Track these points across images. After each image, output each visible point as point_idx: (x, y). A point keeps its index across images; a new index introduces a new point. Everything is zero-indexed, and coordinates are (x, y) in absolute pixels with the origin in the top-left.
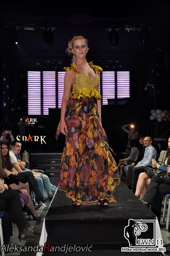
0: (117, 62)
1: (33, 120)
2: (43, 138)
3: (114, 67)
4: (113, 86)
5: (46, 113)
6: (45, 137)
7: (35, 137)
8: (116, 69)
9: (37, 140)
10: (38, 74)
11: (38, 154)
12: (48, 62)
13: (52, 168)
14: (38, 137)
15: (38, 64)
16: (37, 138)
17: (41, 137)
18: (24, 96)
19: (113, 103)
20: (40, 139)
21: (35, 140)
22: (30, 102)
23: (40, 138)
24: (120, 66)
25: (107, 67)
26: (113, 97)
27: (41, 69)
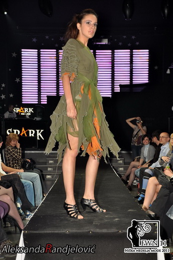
0: (133, 37)
1: (28, 110)
2: (39, 132)
3: (129, 45)
4: (128, 69)
5: (44, 101)
6: (42, 131)
7: (30, 131)
8: (132, 47)
9: (33, 135)
10: (34, 52)
11: (32, 152)
12: (47, 37)
13: (49, 169)
14: (34, 132)
15: (34, 40)
16: (32, 132)
17: (38, 131)
18: (18, 80)
19: (127, 90)
20: (36, 134)
21: (30, 135)
22: (24, 88)
23: (36, 132)
24: (137, 43)
25: (120, 44)
26: (127, 82)
27: (38, 47)
